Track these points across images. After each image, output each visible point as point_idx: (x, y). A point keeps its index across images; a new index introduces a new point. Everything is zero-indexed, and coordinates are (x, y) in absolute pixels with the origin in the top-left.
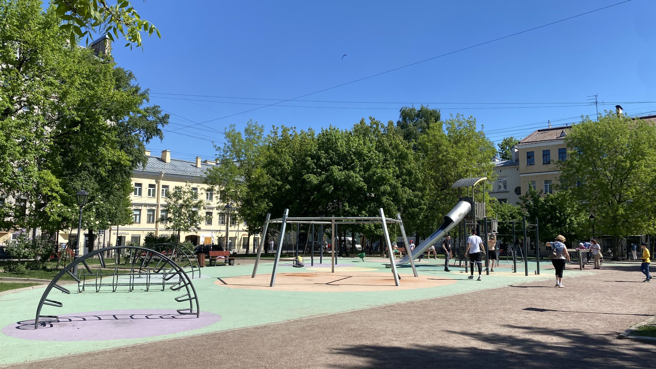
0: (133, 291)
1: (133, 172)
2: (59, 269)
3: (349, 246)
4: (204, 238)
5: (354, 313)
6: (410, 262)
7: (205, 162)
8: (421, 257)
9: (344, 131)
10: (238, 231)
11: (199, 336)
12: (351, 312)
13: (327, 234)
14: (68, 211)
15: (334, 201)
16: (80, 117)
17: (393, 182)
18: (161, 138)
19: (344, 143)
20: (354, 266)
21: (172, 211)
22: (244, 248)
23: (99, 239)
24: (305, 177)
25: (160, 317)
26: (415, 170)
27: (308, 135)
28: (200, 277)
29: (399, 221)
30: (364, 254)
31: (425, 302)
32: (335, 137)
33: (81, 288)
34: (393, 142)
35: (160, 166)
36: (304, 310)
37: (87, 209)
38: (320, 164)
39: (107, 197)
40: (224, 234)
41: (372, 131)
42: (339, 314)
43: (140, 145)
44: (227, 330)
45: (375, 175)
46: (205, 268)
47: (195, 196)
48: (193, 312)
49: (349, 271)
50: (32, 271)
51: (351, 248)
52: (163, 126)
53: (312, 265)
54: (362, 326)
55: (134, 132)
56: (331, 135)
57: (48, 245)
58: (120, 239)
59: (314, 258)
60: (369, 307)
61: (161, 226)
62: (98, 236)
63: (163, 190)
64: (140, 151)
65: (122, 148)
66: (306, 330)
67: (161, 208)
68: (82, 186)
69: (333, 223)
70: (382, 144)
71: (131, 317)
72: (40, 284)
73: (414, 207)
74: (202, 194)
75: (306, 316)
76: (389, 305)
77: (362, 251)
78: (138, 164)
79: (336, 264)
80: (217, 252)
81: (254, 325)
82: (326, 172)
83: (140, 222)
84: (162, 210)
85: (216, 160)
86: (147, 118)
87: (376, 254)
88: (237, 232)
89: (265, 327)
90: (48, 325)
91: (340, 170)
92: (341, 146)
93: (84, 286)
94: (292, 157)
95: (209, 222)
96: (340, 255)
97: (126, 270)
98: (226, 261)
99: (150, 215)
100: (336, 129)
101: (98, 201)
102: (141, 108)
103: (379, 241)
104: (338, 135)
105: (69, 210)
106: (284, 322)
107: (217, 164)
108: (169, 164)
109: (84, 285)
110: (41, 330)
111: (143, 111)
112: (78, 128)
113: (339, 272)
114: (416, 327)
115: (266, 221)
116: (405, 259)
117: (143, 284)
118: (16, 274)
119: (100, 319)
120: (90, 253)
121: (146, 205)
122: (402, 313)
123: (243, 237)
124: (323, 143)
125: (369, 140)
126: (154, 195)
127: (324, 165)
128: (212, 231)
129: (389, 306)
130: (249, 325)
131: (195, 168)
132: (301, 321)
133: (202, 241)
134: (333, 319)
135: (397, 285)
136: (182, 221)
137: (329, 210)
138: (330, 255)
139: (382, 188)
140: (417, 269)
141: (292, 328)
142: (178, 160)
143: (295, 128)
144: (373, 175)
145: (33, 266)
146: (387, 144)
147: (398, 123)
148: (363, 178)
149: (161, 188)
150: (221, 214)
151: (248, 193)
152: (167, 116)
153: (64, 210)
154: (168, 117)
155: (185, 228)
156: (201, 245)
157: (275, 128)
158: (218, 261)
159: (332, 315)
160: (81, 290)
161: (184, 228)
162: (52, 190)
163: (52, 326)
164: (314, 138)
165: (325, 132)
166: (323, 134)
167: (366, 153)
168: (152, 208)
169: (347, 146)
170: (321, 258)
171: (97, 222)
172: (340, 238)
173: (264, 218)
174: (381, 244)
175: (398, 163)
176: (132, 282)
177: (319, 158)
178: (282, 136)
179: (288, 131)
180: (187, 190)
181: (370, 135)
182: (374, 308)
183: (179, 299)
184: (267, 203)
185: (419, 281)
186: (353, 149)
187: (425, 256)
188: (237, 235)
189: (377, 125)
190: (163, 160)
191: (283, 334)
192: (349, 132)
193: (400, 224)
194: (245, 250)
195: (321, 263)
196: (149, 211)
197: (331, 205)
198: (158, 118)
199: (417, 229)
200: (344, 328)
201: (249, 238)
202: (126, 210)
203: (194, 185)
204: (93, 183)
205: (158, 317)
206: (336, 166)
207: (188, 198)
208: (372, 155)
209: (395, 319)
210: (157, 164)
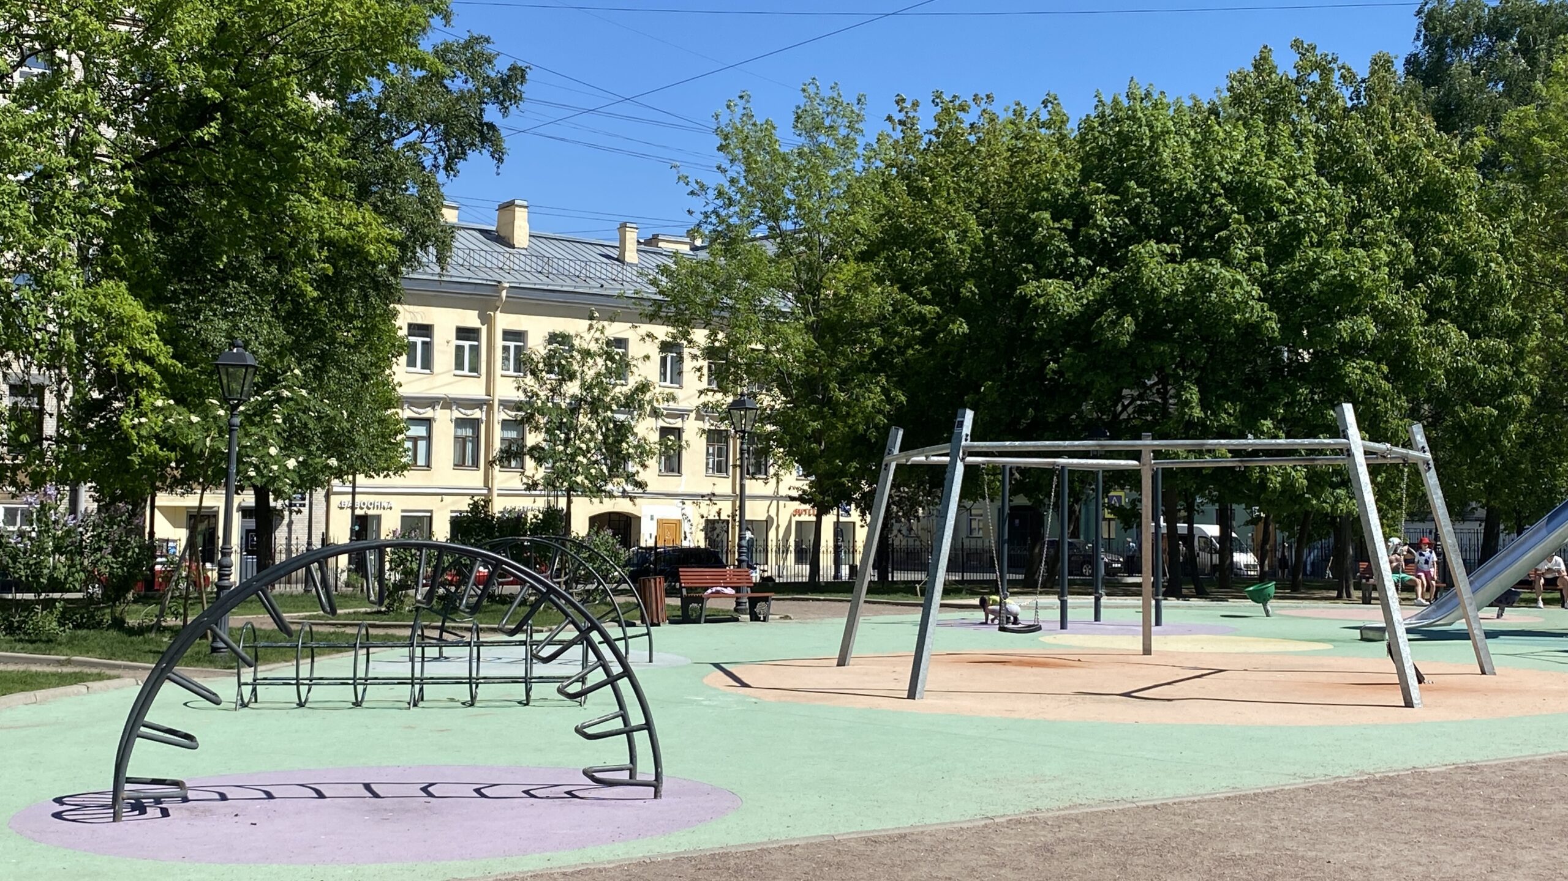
0: (421, 704)
1: (404, 284)
2: (165, 628)
3: (1205, 559)
4: (655, 522)
5: (1237, 799)
6: (1465, 616)
7: (653, 241)
8: (1505, 600)
9: (1188, 103)
10: (777, 497)
11: (668, 861)
12: (1228, 798)
13: (1118, 511)
14: (191, 423)
15: (1149, 383)
16: (217, 88)
17: (1392, 301)
18: (498, 156)
19: (1189, 150)
20: (1233, 632)
21: (543, 421)
22: (799, 559)
23: (290, 524)
24: (1030, 288)
25: (527, 792)
26: (1486, 249)
27: (1043, 125)
28: (651, 661)
29: (1421, 454)
30: (1271, 587)
31: (1525, 768)
32: (1151, 128)
33: (247, 691)
34: (1394, 140)
35: (495, 261)
36: (1042, 786)
37: (255, 415)
38: (1088, 237)
39: (319, 373)
40: (726, 509)
41: (1304, 98)
42: (1180, 803)
43: (427, 184)
44: (766, 843)
45: (1314, 277)
46: (666, 627)
47: (621, 368)
48: (639, 778)
49: (1209, 649)
50: (79, 632)
51: (1214, 567)
52: (505, 111)
53: (1063, 625)
54: (1275, 849)
55: (403, 135)
56: (1133, 118)
57: (129, 543)
58: (363, 525)
59: (1071, 600)
60: (1300, 783)
61: (505, 479)
62: (286, 513)
63: (506, 349)
64: (426, 206)
65: (362, 194)
66: (1057, 856)
67: (500, 415)
68: (229, 336)
69: (1147, 466)
70: (1343, 148)
71: (424, 789)
72: (109, 678)
73: (1478, 403)
74: (647, 357)
75: (1054, 804)
76: (1378, 776)
77: (1262, 578)
78: (419, 252)
79: (1158, 623)
80: (705, 574)
81: (860, 829)
82: (1111, 269)
83: (428, 465)
84: (504, 421)
85: (692, 234)
86: (447, 82)
87: (1320, 588)
88: (775, 503)
89: (903, 837)
90: (153, 812)
91: (1172, 258)
92: (1177, 164)
93: (255, 683)
94: (976, 212)
95: (673, 464)
96: (1174, 590)
97: (391, 631)
98: (738, 604)
99: (464, 440)
100: (1156, 96)
101: (290, 387)
102: (426, 46)
103: (1332, 540)
104: (1165, 120)
105: (195, 419)
106: (970, 825)
107: (694, 249)
108: (524, 252)
109: (255, 680)
110: (131, 825)
111: (431, 58)
112: (214, 128)
113: (1173, 654)
114: (1493, 857)
115: (887, 459)
116: (1439, 607)
117: (458, 681)
118: (28, 641)
119: (321, 795)
120: (264, 572)
121: (448, 403)
122: (1433, 805)
123: (794, 519)
124: (1102, 153)
125: (1292, 134)
126: (474, 368)
127: (1104, 240)
128: (683, 497)
129: (1380, 781)
130: (842, 830)
131: (616, 266)
132: (1035, 824)
133: (648, 536)
134: (1157, 818)
135: (1409, 704)
136: (580, 458)
137: (1124, 416)
138: (1133, 591)
139: (1344, 326)
140: (1492, 645)
141: (1004, 846)
142: (558, 236)
143: (988, 97)
144: (1306, 273)
145: (82, 617)
146: (1365, 147)
147: (1408, 61)
148: (1265, 287)
149: (499, 342)
150: (714, 437)
151: (809, 354)
152: (517, 74)
153: (176, 421)
154: (523, 77)
155: (591, 482)
156: (646, 548)
157: (908, 105)
158: (712, 604)
159: (1155, 807)
160: (246, 700)
161: (586, 482)
162: (136, 355)
163: (165, 813)
164: (1064, 136)
165: (1108, 111)
166: (1102, 116)
167: (1278, 188)
168: (469, 412)
169: (1199, 162)
170: (1097, 600)
171: (291, 463)
172: (1172, 527)
173: (877, 450)
174: (1339, 552)
175: (1416, 225)
176: (417, 674)
177: (1083, 215)
178: (938, 135)
179: (959, 114)
180: (594, 347)
181: (1294, 116)
182: (1317, 786)
183: (589, 731)
184: (885, 391)
185: (1499, 691)
186: (1223, 174)
187: (1522, 596)
188: (773, 513)
189: (1325, 72)
190: (501, 238)
191: (973, 864)
192: (1206, 106)
193: (1422, 468)
194: (806, 569)
195: (1097, 618)
196: (460, 423)
197: (1133, 400)
198: (487, 81)
199: (1490, 489)
200: (1203, 854)
201: (818, 523)
202: (382, 421)
203: (617, 329)
204: (269, 323)
205: (518, 791)
206: (1152, 243)
207: (598, 374)
208: (1299, 193)
209: (1405, 828)
210: (483, 254)
